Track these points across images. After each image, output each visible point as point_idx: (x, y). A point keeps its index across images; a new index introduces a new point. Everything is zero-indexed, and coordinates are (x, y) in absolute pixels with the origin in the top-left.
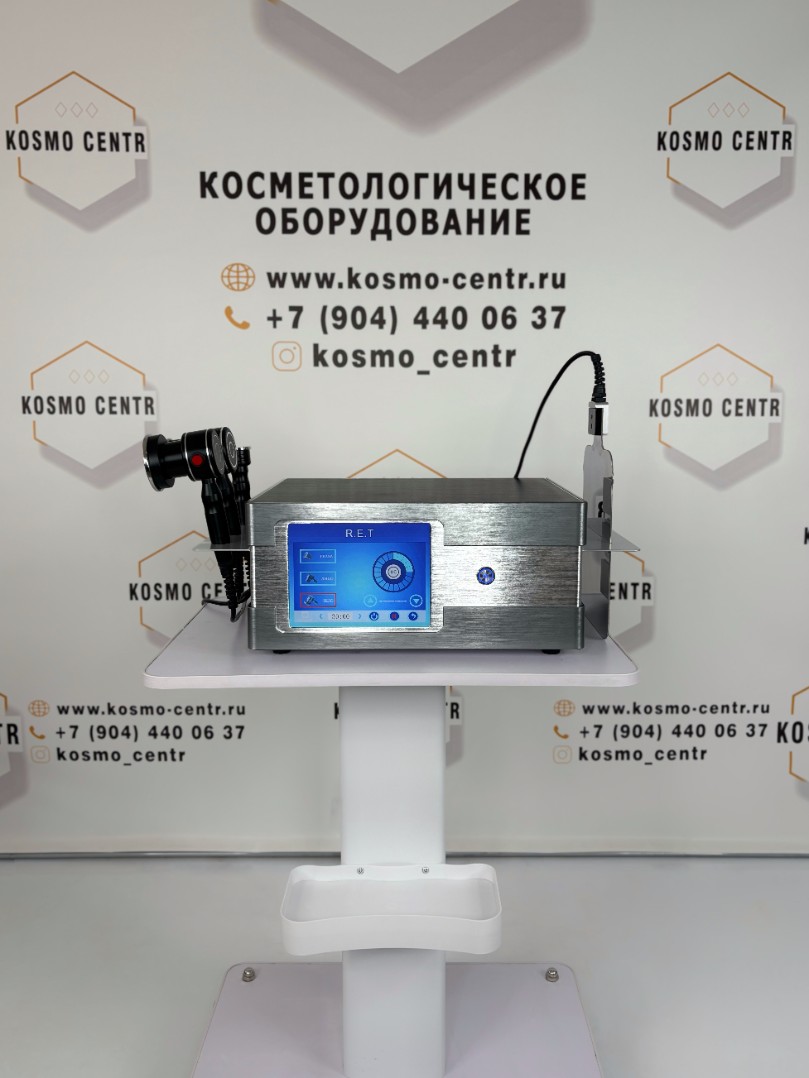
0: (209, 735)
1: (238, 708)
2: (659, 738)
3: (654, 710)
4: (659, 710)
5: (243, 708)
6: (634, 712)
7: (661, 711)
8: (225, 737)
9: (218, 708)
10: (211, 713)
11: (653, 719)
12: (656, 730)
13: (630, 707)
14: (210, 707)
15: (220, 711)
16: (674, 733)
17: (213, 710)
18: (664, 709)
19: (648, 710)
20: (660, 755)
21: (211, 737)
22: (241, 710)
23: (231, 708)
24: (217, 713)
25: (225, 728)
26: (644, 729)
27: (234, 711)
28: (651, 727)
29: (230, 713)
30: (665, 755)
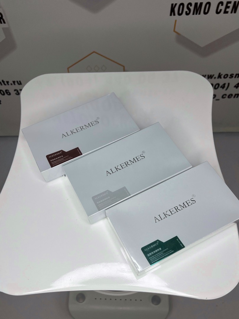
0: (8, 93)
1: (17, 82)
2: (226, 89)
3: (229, 76)
4: (232, 76)
5: (20, 81)
6: (218, 78)
7: (232, 77)
8: (16, 94)
9: (8, 82)
10: (5, 84)
11: (227, 81)
12: (226, 86)
13: (216, 75)
14: (3, 81)
15: (9, 83)
16: (235, 86)
17: (6, 83)
18: (234, 76)
19: (226, 76)
20: (224, 96)
21: (10, 94)
22: (19, 83)
23: (14, 82)
24: (8, 84)
25: (15, 90)
26: (221, 85)
27: (16, 83)
28: (224, 84)
29: (15, 84)
30: (227, 96)
